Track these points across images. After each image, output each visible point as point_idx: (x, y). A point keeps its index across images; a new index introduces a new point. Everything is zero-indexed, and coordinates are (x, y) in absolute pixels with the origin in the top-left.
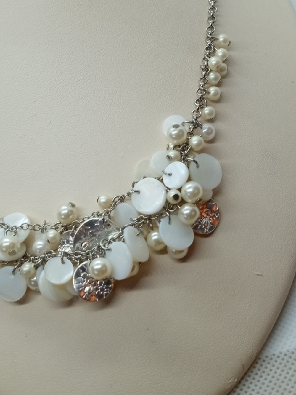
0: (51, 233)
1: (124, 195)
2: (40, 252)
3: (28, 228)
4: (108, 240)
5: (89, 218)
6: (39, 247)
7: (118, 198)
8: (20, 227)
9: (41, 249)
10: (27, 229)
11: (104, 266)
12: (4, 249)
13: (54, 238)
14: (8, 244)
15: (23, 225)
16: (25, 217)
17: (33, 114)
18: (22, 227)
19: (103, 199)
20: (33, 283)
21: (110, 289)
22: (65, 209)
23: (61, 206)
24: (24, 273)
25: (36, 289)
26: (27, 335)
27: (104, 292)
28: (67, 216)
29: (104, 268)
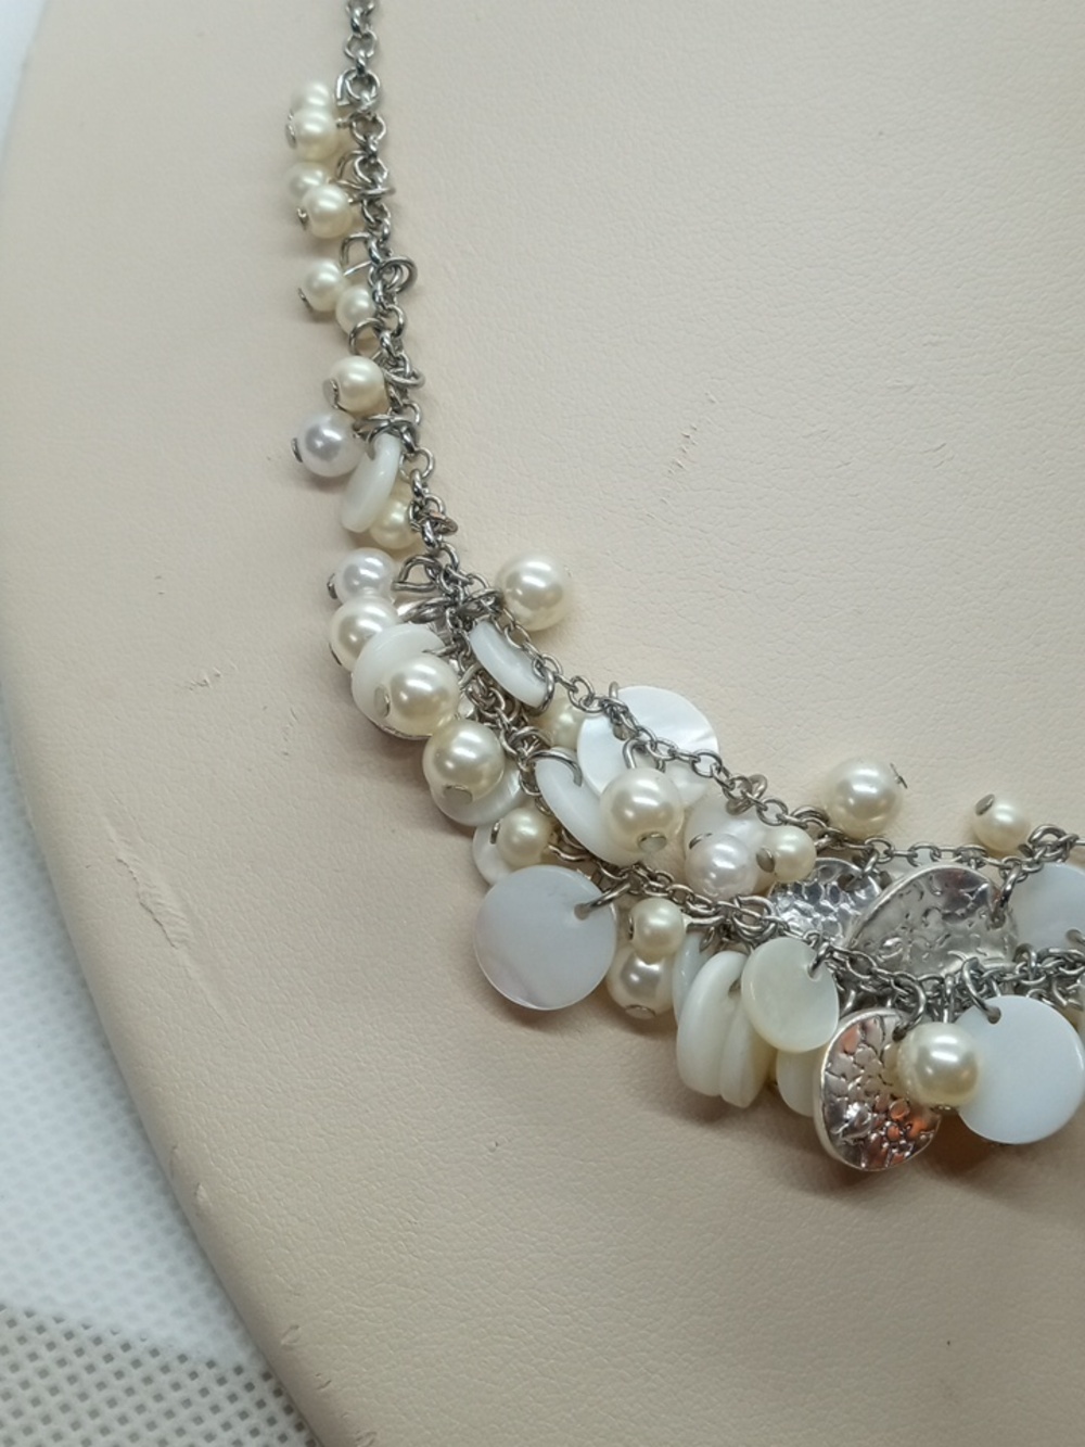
0: (791, 842)
1: (1077, 838)
2: (717, 883)
3: (716, 774)
4: (982, 973)
5: (936, 854)
6: (721, 864)
7: (1050, 838)
8: (690, 756)
9: (725, 877)
10: (712, 776)
11: (968, 1062)
12: (630, 814)
13: (791, 860)
14: (652, 803)
15: (702, 757)
16: (706, 728)
17: (898, 381)
18: (694, 760)
19: (1003, 813)
20: (635, 978)
21: (916, 1148)
22: (866, 781)
23: (860, 760)
24: (647, 932)
25: (633, 1007)
26: (497, 1145)
27: (894, 1147)
28: (867, 807)
29: (965, 1074)
